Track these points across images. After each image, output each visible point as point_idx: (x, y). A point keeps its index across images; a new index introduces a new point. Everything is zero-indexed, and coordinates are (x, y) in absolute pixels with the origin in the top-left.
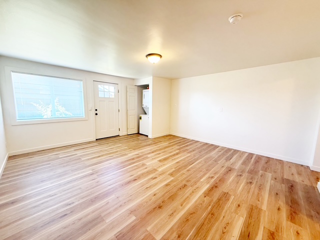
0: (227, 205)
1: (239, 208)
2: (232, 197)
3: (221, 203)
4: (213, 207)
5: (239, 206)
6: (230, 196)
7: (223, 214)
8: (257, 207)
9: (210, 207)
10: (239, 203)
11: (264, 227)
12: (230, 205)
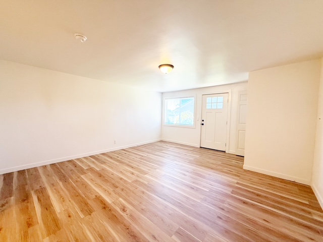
0: (77, 207)
1: (67, 215)
2: (82, 216)
3: (82, 204)
4: (83, 198)
5: (69, 216)
6: (86, 215)
7: (72, 201)
8: (54, 233)
9: (83, 196)
10: (72, 218)
11: (38, 223)
12: (75, 209)
